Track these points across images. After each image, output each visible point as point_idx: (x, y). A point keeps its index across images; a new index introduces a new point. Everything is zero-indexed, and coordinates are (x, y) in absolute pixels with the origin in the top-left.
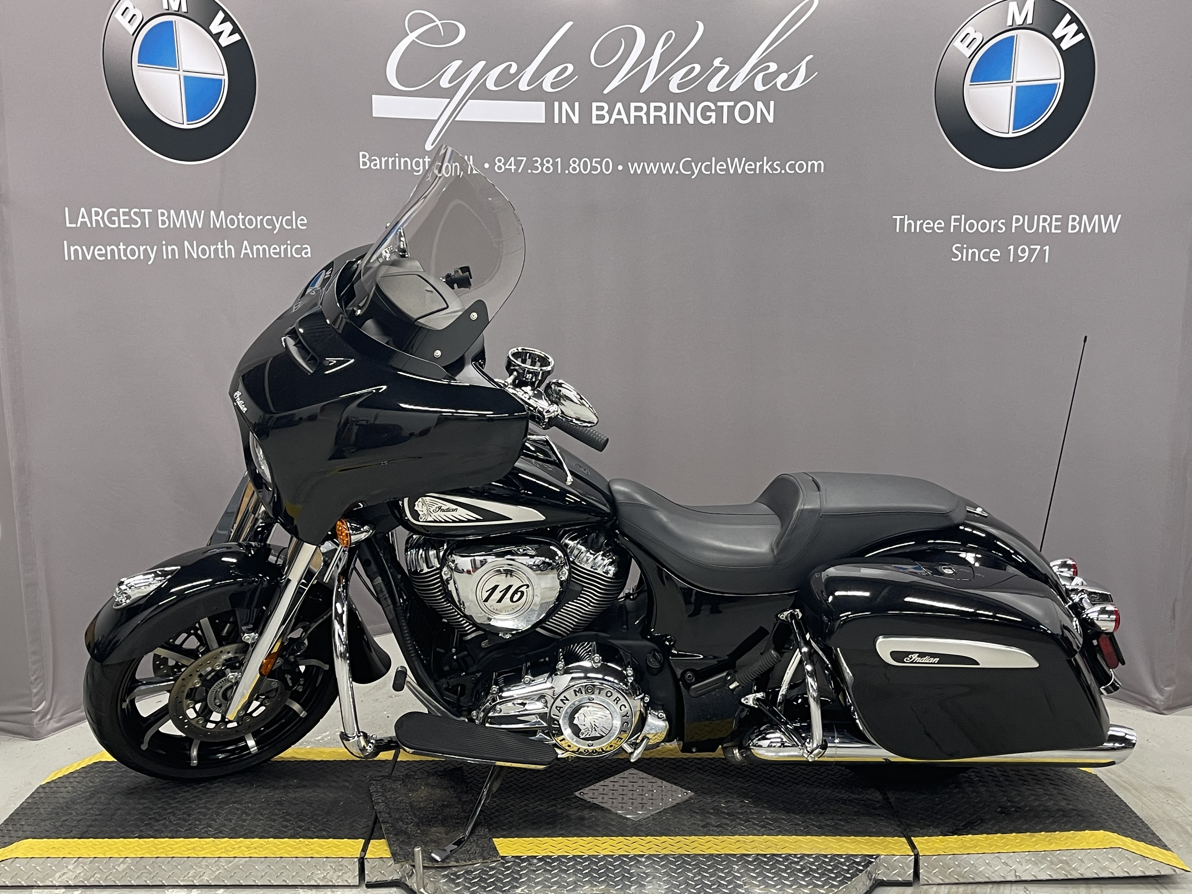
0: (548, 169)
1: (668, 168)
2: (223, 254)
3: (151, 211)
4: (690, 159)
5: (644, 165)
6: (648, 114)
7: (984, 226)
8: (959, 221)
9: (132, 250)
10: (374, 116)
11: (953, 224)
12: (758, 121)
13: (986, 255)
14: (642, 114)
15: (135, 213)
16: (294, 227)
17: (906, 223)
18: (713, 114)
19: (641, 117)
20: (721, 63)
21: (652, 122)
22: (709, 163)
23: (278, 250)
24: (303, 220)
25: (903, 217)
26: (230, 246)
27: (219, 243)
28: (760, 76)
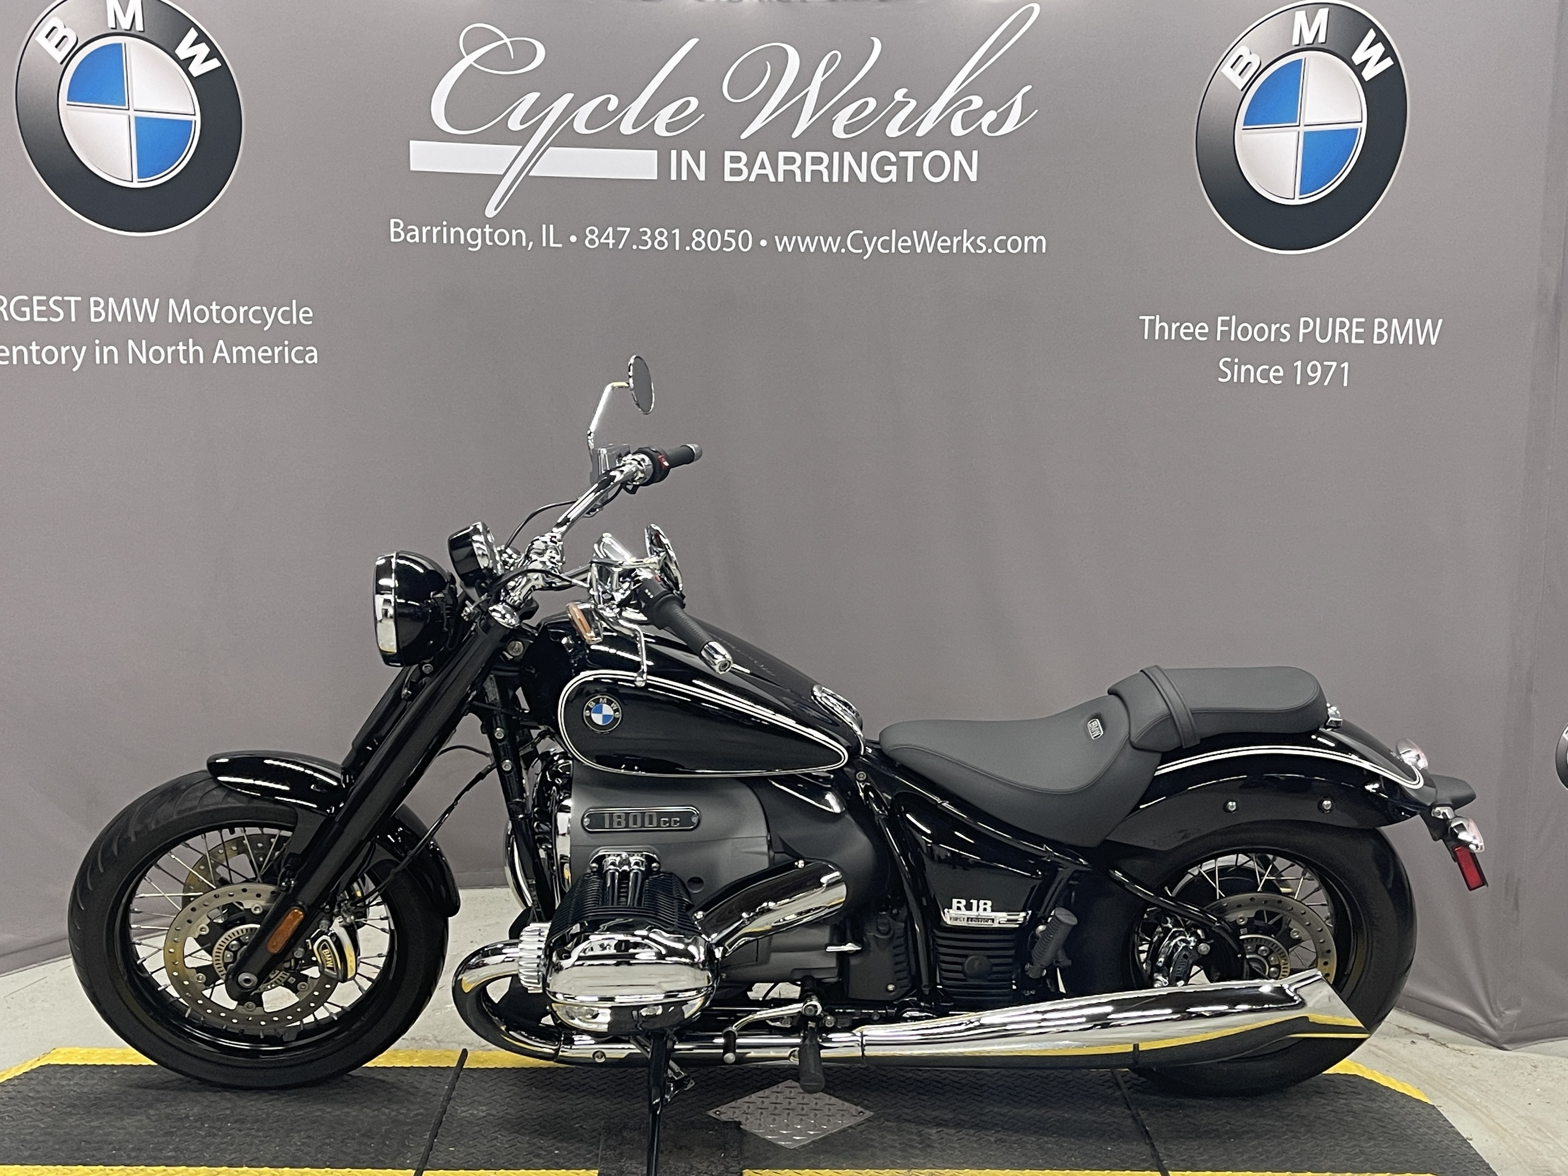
0: (661, 243)
1: (830, 245)
2: (186, 357)
3: (79, 298)
4: (861, 232)
5: (797, 239)
6: (802, 168)
7: (1261, 333)
8: (1228, 324)
9: (50, 351)
10: (412, 169)
11: (1220, 328)
12: (956, 178)
13: (1265, 374)
14: (795, 167)
15: (56, 302)
16: (295, 322)
17: (1158, 326)
18: (894, 169)
19: (793, 172)
20: (904, 97)
21: (808, 179)
22: (888, 238)
23: (270, 354)
24: (308, 313)
25: (1153, 318)
26: (196, 347)
27: (181, 344)
28: (959, 115)
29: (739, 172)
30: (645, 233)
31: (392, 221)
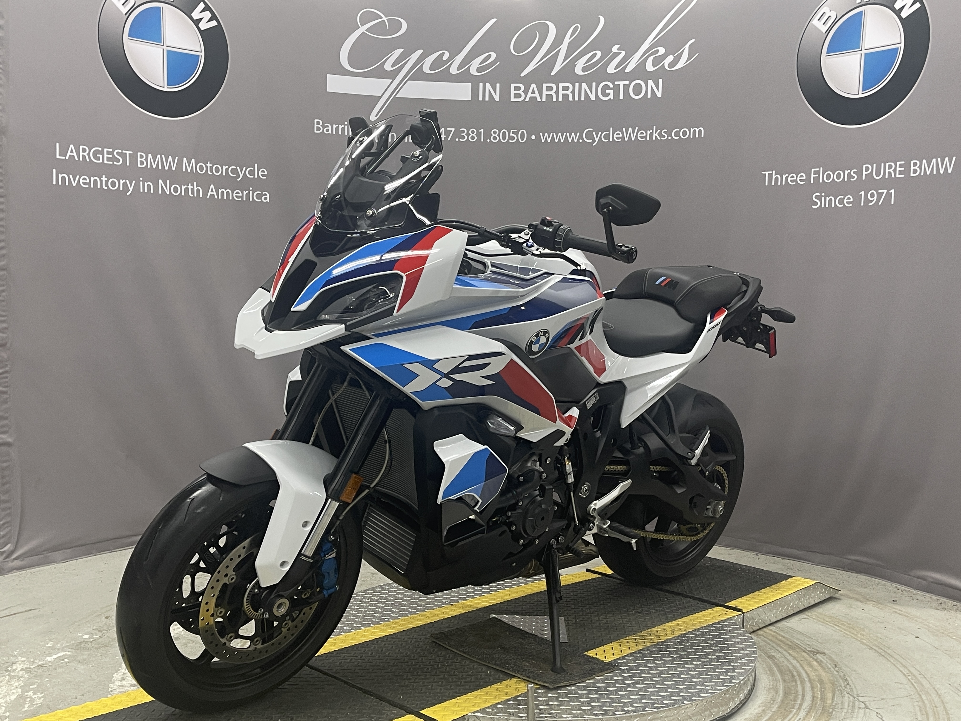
0: (473, 138)
1: (574, 137)
2: (193, 193)
3: (132, 152)
4: (592, 130)
5: (553, 135)
6: (557, 93)
7: (839, 176)
8: (818, 172)
9: (113, 182)
11: (813, 176)
12: (649, 96)
13: (841, 201)
14: (552, 93)
15: (117, 153)
16: (256, 177)
17: (774, 177)
18: (611, 92)
19: (551, 95)
20: (618, 49)
22: (608, 133)
23: (241, 195)
24: (264, 172)
25: (771, 172)
26: (198, 188)
27: (190, 185)
28: (651, 59)
29: (519, 96)
30: (463, 132)
31: (316, 120)
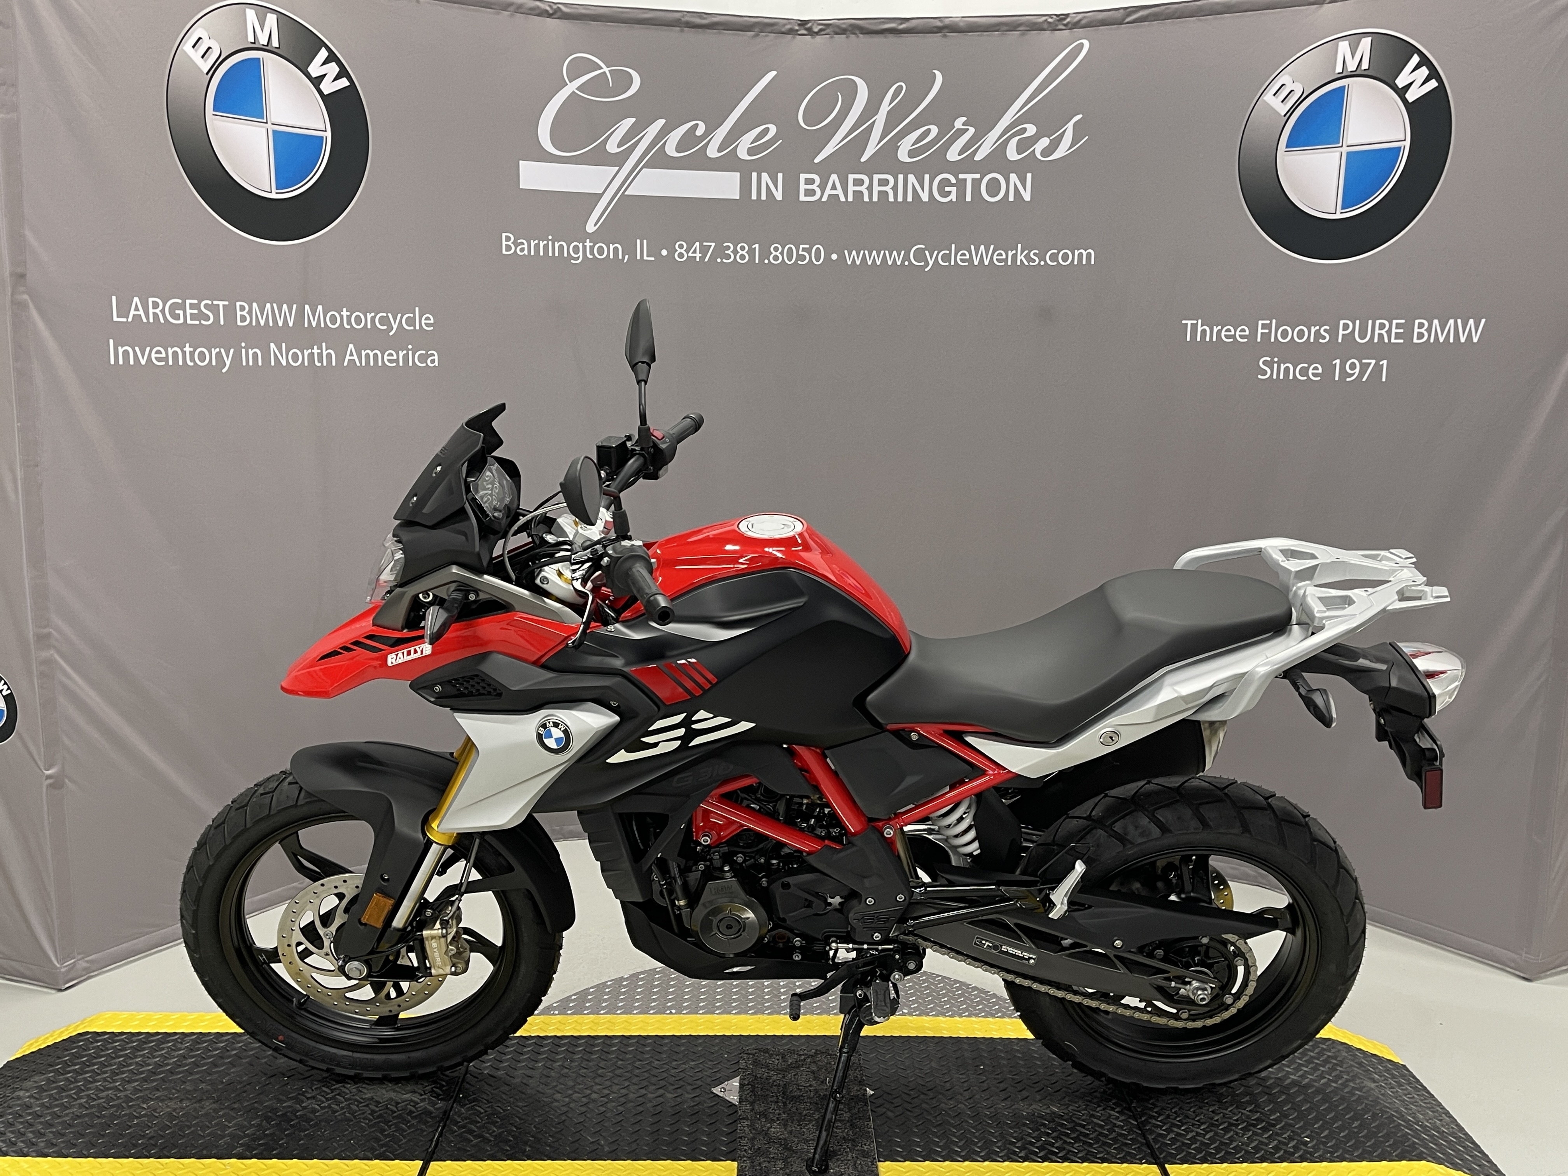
0: (742, 257)
1: (895, 258)
2: (321, 360)
3: (227, 303)
4: (923, 247)
5: (864, 253)
6: (870, 188)
7: (1301, 334)
8: (1269, 327)
9: (201, 353)
10: (521, 187)
11: (1260, 331)
12: (1011, 198)
13: (1304, 372)
14: (863, 189)
15: (206, 306)
16: (417, 328)
17: (1200, 329)
18: (954, 190)
19: (861, 192)
20: (963, 125)
21: (875, 199)
22: (948, 252)
23: (395, 357)
24: (430, 319)
25: (1195, 322)
26: (329, 351)
27: (315, 347)
28: (1014, 142)
29: (812, 193)
30: (728, 248)
31: (504, 235)
